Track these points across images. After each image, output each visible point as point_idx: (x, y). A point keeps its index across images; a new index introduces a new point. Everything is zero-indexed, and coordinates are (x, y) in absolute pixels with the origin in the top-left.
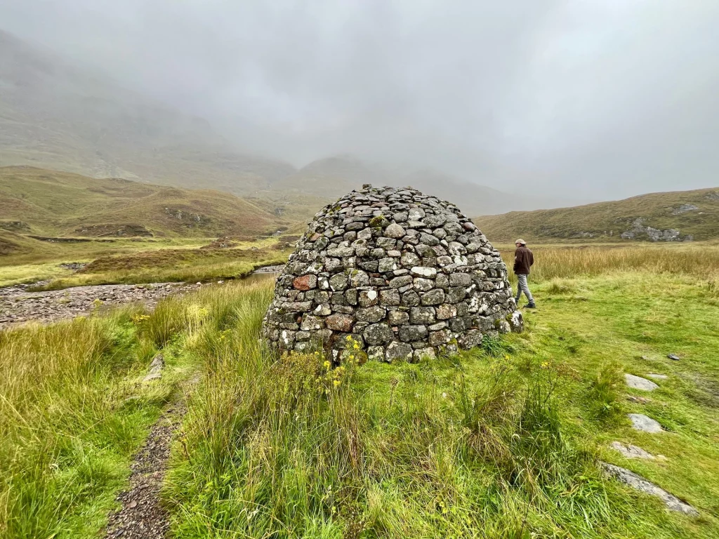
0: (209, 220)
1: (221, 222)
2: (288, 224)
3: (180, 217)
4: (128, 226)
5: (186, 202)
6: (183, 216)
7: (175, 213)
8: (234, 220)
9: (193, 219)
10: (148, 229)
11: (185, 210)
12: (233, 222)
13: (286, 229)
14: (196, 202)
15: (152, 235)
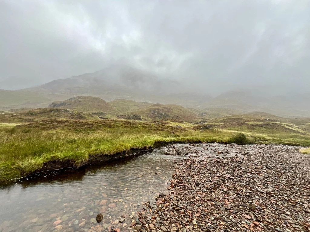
0: (168, 115)
1: (173, 116)
2: (207, 119)
3: (156, 113)
4: (134, 115)
5: (160, 108)
6: (157, 113)
7: (154, 112)
8: (180, 116)
9: (161, 115)
10: (142, 117)
11: (159, 111)
12: (179, 117)
13: (206, 121)
14: (165, 108)
15: (142, 120)
